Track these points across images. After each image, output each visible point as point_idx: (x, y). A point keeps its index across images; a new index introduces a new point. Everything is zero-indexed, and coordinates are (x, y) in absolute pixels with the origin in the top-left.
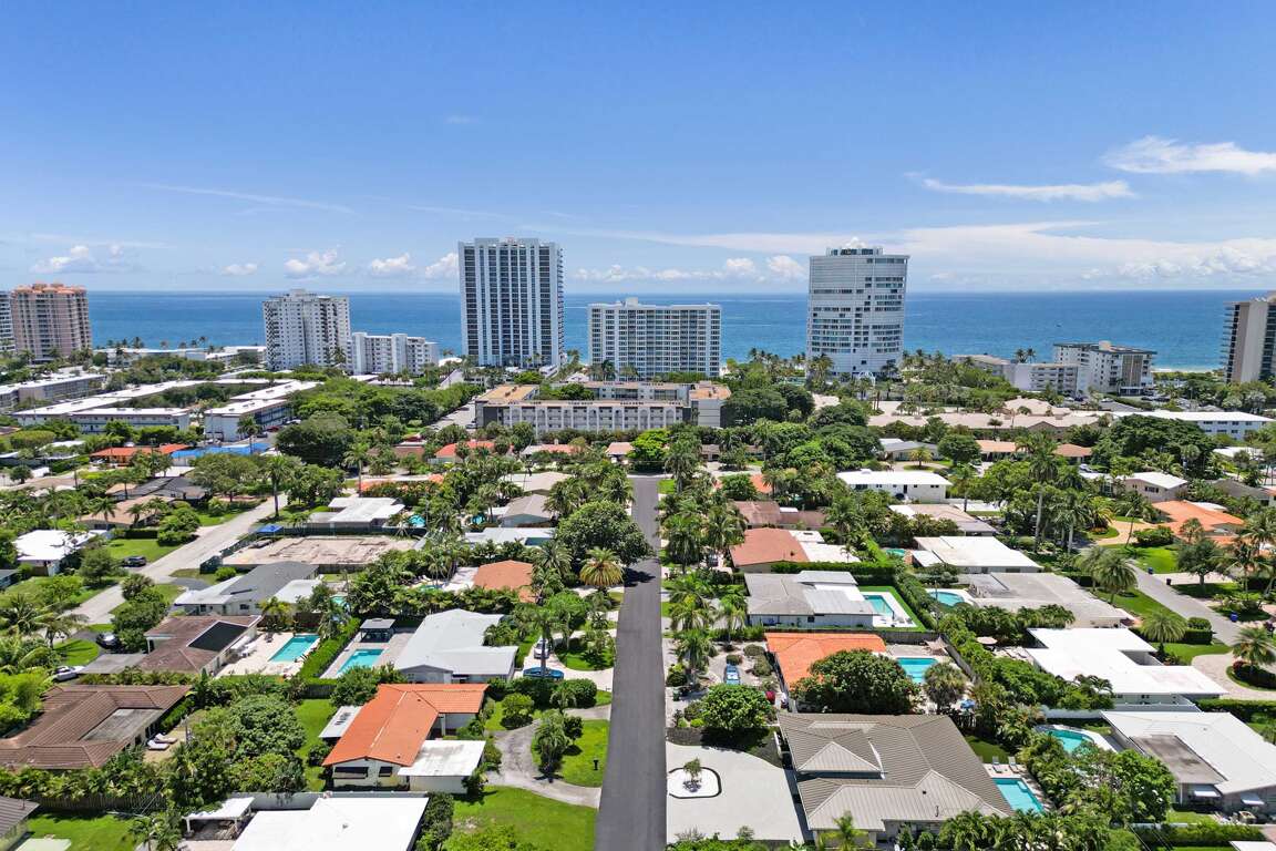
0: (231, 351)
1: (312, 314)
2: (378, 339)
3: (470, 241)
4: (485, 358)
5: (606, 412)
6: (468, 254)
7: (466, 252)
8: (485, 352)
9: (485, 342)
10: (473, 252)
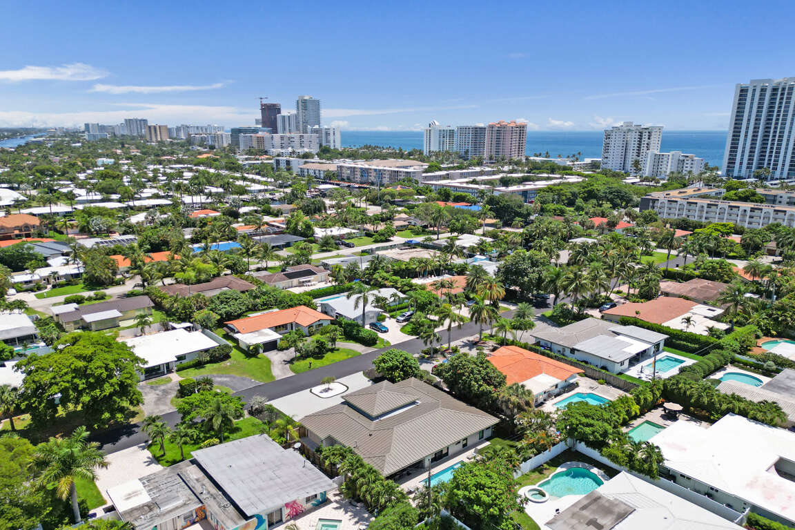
0: (588, 161)
1: (632, 139)
2: (663, 155)
3: (745, 83)
4: (740, 171)
5: (735, 210)
6: (743, 92)
7: (742, 91)
8: (740, 167)
9: (742, 159)
10: (747, 90)
